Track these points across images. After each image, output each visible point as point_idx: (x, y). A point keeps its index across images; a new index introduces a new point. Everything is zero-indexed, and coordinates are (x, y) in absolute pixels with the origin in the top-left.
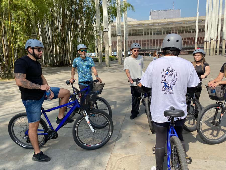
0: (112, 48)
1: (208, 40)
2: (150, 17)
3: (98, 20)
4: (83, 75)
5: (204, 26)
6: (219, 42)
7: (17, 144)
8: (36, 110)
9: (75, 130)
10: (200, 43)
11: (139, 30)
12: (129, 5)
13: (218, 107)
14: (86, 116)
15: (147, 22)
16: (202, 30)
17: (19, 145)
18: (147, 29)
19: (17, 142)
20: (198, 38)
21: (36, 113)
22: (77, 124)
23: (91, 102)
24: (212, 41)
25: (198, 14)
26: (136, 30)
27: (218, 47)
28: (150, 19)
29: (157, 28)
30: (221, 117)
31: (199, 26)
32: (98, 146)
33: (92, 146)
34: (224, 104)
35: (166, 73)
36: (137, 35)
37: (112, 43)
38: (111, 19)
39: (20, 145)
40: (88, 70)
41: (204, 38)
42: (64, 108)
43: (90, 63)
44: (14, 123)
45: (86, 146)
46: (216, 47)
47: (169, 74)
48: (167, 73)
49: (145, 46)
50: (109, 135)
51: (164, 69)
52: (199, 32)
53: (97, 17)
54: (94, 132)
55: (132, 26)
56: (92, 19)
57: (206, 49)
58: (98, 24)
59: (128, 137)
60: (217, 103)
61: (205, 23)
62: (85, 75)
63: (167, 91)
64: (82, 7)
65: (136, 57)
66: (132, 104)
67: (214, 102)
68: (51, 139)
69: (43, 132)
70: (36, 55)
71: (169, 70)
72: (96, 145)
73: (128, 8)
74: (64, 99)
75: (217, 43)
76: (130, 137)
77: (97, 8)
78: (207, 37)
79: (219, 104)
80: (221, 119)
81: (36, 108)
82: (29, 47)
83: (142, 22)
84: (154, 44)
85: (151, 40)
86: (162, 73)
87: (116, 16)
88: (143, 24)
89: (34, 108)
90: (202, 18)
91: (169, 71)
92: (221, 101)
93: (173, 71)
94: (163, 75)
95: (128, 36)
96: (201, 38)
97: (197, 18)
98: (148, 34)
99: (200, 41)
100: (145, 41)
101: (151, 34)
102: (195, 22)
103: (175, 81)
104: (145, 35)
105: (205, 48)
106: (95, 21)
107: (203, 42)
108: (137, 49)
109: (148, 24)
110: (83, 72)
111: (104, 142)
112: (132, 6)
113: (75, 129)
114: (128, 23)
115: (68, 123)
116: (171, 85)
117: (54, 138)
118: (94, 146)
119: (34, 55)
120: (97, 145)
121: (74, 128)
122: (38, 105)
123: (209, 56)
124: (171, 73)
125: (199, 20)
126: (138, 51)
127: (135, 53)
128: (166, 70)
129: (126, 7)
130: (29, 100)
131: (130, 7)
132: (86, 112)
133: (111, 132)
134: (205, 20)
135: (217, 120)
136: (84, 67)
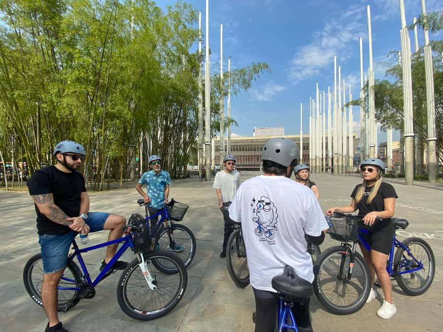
0: (216, 162)
1: (314, 157)
2: (254, 134)
3: (200, 134)
4: (156, 195)
5: (309, 144)
6: (324, 160)
7: (34, 300)
8: (56, 252)
9: (122, 285)
10: (305, 161)
11: (243, 145)
12: (232, 121)
13: (344, 252)
14: (141, 262)
15: (251, 138)
16: (306, 147)
17: (37, 302)
18: (251, 145)
19: (33, 297)
20: (303, 155)
21: (56, 258)
22: (127, 275)
23: (153, 239)
24: (317, 158)
25: (301, 132)
26: (240, 145)
27: (324, 165)
28: (254, 135)
29: (261, 144)
30: (350, 268)
31: (303, 144)
32: (158, 313)
33: (148, 313)
34: (352, 246)
35: (258, 206)
36: (240, 150)
37: (215, 157)
38: (214, 133)
39: (39, 302)
40: (163, 188)
41: (309, 155)
42: (114, 245)
43: (166, 180)
44: (33, 267)
45: (137, 314)
46: (322, 165)
47: (263, 208)
48: (260, 206)
49: (249, 161)
50: (180, 295)
51: (255, 199)
52: (304, 149)
53: (199, 131)
54: (153, 289)
55: (236, 141)
56: (195, 132)
57: (316, 167)
58: (201, 137)
59: (212, 293)
60: (343, 245)
61: (309, 141)
62: (159, 195)
63: (263, 236)
64: (185, 120)
65: (230, 171)
66: (224, 233)
67: (338, 243)
68: (85, 298)
69: (74, 286)
70: (69, 165)
71: (263, 201)
72: (155, 312)
73: (231, 123)
74: (114, 231)
75: (322, 161)
76: (215, 294)
77: (200, 122)
78: (312, 155)
79: (345, 247)
80: (351, 272)
81: (57, 248)
82: (58, 152)
83: (246, 138)
84: (258, 159)
85: (255, 156)
86: (252, 205)
87: (219, 130)
88: (247, 140)
89: (53, 248)
90: (306, 136)
91: (264, 204)
92: (348, 243)
93: (270, 204)
94: (254, 209)
95: (232, 150)
96: (306, 155)
97: (301, 136)
98: (252, 150)
99: (305, 158)
100: (249, 156)
101: (255, 150)
102: (299, 140)
103: (274, 221)
104: (249, 150)
105: (311, 165)
106: (198, 135)
107: (308, 159)
108: (231, 162)
109: (252, 140)
110: (155, 190)
111: (169, 306)
112: (236, 122)
113: (123, 283)
114: (232, 139)
115: (118, 271)
116: (269, 228)
117: (88, 297)
118: (152, 313)
119: (65, 164)
120: (158, 311)
121: (121, 281)
122: (62, 244)
123: (315, 174)
124: (267, 207)
125: (303, 138)
126: (233, 164)
127: (229, 167)
128: (259, 202)
129: (229, 122)
130: (45, 235)
131: (234, 123)
132: (143, 255)
133: (182, 290)
134: (309, 138)
135: (346, 274)
136: (158, 184)
